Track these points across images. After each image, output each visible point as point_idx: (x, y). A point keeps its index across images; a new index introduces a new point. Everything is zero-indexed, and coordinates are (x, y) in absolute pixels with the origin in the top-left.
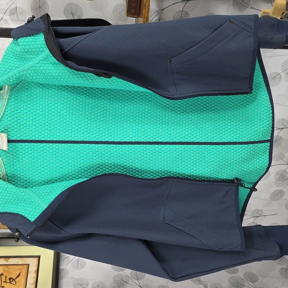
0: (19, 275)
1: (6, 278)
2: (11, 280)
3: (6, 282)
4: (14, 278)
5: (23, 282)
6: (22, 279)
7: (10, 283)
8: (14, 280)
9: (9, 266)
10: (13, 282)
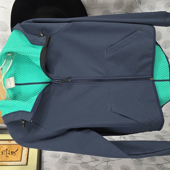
0: (17, 150)
1: (9, 152)
2: (13, 153)
3: (9, 154)
4: (14, 152)
5: (20, 154)
6: (19, 152)
7: (12, 154)
8: (14, 153)
9: (11, 145)
10: (14, 154)
